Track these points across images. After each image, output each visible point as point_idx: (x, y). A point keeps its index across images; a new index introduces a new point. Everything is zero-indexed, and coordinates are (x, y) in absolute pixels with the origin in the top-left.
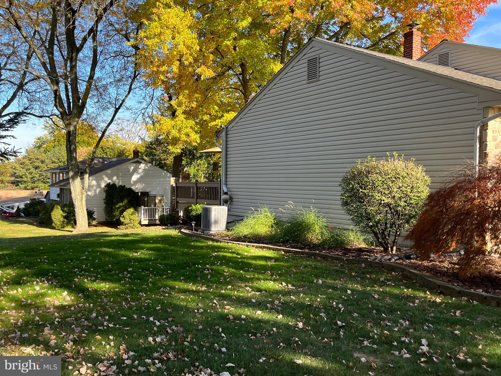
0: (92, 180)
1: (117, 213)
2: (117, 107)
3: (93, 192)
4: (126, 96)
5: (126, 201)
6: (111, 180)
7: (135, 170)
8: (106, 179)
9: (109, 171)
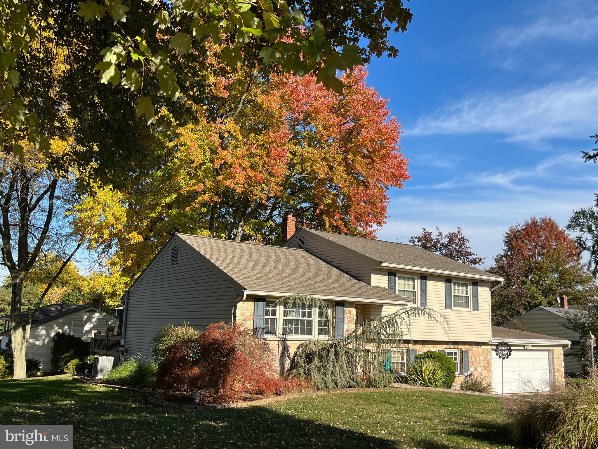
0: (42, 329)
1: (62, 364)
2: (65, 260)
3: (41, 341)
4: (75, 251)
5: (72, 351)
6: (62, 329)
7: (89, 320)
8: (56, 328)
9: (61, 320)
